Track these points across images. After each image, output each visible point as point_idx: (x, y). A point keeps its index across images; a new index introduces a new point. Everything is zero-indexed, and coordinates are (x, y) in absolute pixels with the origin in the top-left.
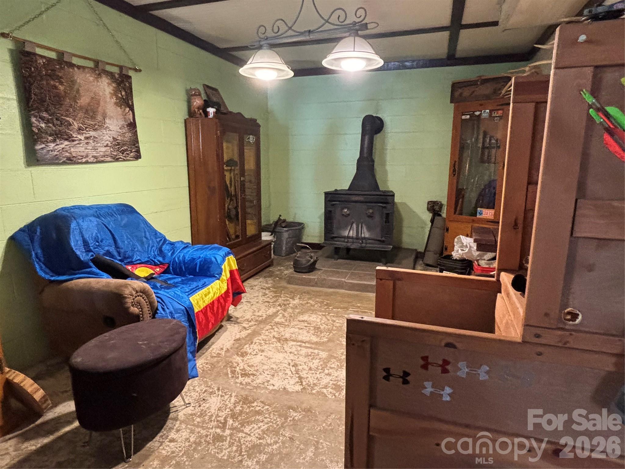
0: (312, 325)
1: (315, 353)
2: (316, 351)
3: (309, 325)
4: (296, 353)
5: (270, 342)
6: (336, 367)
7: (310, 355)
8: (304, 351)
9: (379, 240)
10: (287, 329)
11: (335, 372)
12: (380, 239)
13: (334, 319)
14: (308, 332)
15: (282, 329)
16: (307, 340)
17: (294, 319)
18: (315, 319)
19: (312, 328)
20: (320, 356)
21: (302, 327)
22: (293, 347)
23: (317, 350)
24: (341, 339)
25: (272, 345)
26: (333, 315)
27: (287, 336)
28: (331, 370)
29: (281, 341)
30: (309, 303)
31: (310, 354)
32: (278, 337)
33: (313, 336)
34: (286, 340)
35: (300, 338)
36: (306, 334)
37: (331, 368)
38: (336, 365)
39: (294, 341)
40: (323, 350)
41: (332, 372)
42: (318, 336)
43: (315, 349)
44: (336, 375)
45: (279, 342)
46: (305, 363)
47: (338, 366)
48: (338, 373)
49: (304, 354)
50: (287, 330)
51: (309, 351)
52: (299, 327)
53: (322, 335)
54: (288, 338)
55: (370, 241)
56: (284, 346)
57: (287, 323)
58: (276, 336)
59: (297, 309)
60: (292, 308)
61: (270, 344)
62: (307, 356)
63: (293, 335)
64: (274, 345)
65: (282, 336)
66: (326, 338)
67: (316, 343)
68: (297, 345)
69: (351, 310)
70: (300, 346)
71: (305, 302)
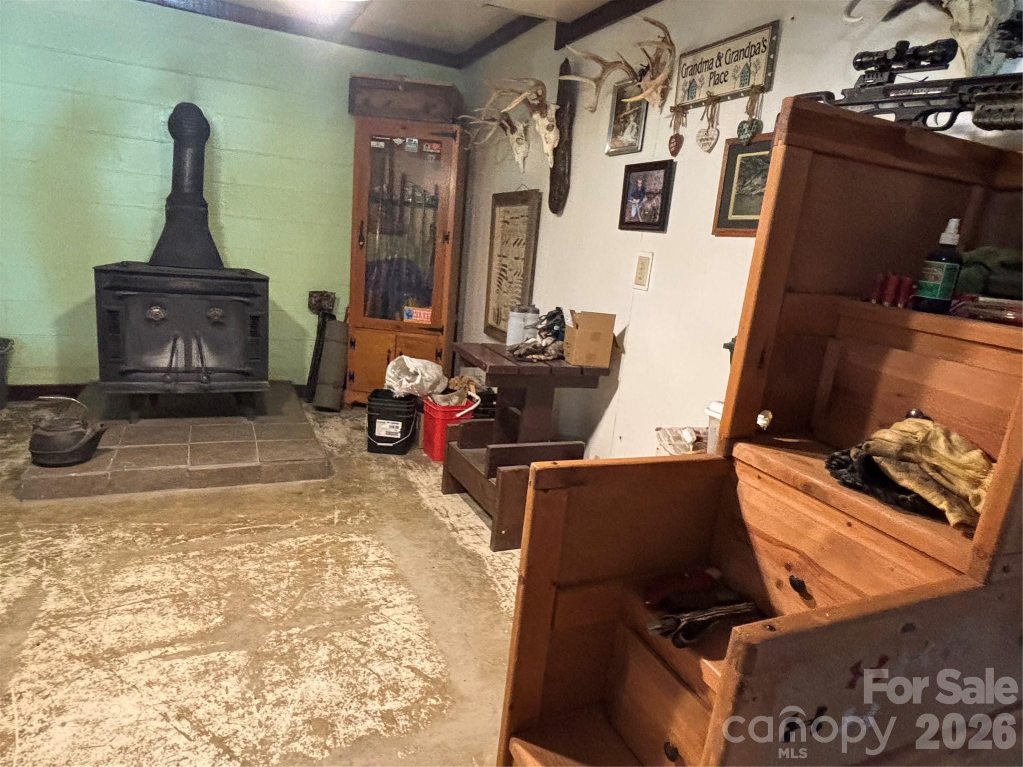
0: (161, 594)
1: (214, 663)
2: (214, 656)
3: (152, 596)
4: (164, 679)
5: (68, 674)
6: (284, 678)
7: (206, 672)
8: (183, 667)
9: (238, 372)
10: (100, 625)
11: (291, 691)
12: (241, 369)
13: (209, 563)
14: (162, 614)
15: (82, 628)
16: (173, 636)
17: (100, 592)
18: (159, 577)
19: (167, 601)
20: (232, 664)
21: (138, 606)
22: (147, 666)
23: (214, 654)
24: (253, 606)
25: (80, 683)
26: (197, 553)
27: (110, 640)
28: (278, 691)
29: (101, 662)
30: (117, 537)
31: (202, 668)
32: (85, 652)
33: (180, 620)
34: (114, 653)
35: (150, 635)
36: (158, 619)
37: (277, 684)
38: (283, 673)
39: (138, 649)
40: (231, 649)
41: (286, 694)
42: (194, 617)
43: (207, 651)
44: (298, 697)
45: (97, 666)
46: (205, 697)
47: (287, 673)
48: (299, 691)
49: (188, 676)
50: (102, 625)
51: (196, 663)
52: (130, 607)
53: (203, 610)
54: (117, 647)
55: (218, 374)
56: (119, 673)
57: (87, 608)
58: (77, 653)
59: (93, 561)
60: (74, 562)
61: (70, 682)
62: (199, 676)
63: (126, 635)
64: (87, 681)
65: (95, 646)
66: (219, 616)
67: (201, 636)
68: (155, 658)
69: (232, 533)
70: (164, 657)
71: (103, 538)
